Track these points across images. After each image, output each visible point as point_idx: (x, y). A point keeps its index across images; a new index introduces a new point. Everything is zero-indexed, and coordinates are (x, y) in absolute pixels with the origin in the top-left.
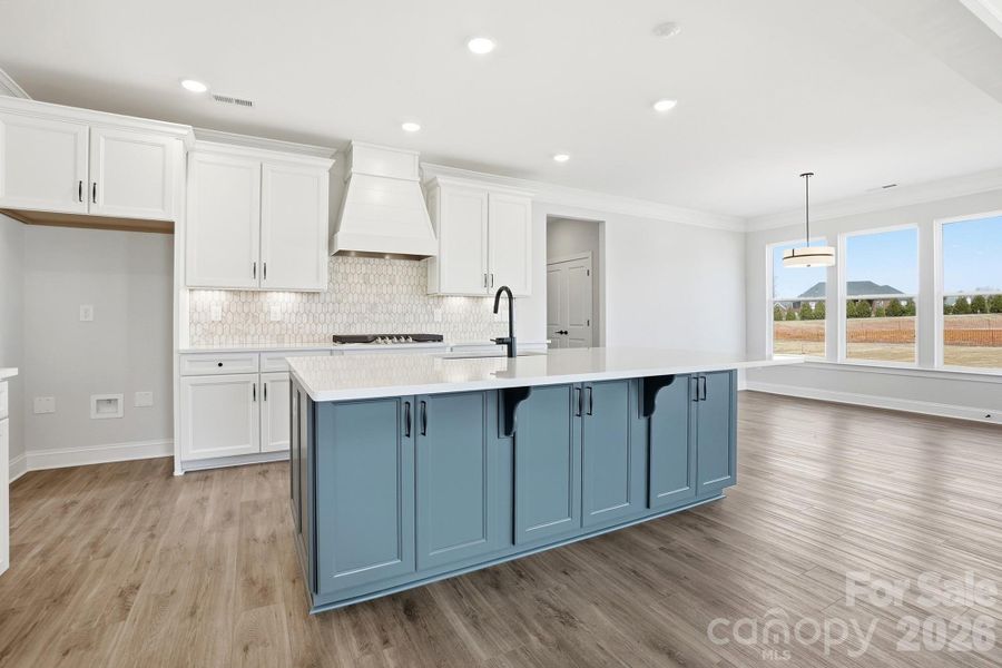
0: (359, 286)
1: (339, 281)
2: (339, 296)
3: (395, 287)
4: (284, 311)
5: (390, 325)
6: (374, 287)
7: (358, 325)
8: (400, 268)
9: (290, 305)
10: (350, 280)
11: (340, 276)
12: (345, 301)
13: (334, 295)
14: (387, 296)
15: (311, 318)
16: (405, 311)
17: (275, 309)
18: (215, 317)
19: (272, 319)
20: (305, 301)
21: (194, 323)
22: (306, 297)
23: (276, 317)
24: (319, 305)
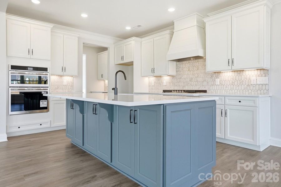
0: (186, 72)
2: (181, 76)
4: (167, 82)
8: (201, 62)
9: (168, 80)
10: (184, 70)
11: (181, 69)
12: (182, 78)
13: (179, 76)
14: (196, 75)
15: (173, 84)
16: (203, 80)
17: (165, 82)
18: (153, 84)
19: (164, 85)
20: (172, 78)
21: (149, 86)
22: (172, 77)
23: (165, 84)
24: (175, 80)
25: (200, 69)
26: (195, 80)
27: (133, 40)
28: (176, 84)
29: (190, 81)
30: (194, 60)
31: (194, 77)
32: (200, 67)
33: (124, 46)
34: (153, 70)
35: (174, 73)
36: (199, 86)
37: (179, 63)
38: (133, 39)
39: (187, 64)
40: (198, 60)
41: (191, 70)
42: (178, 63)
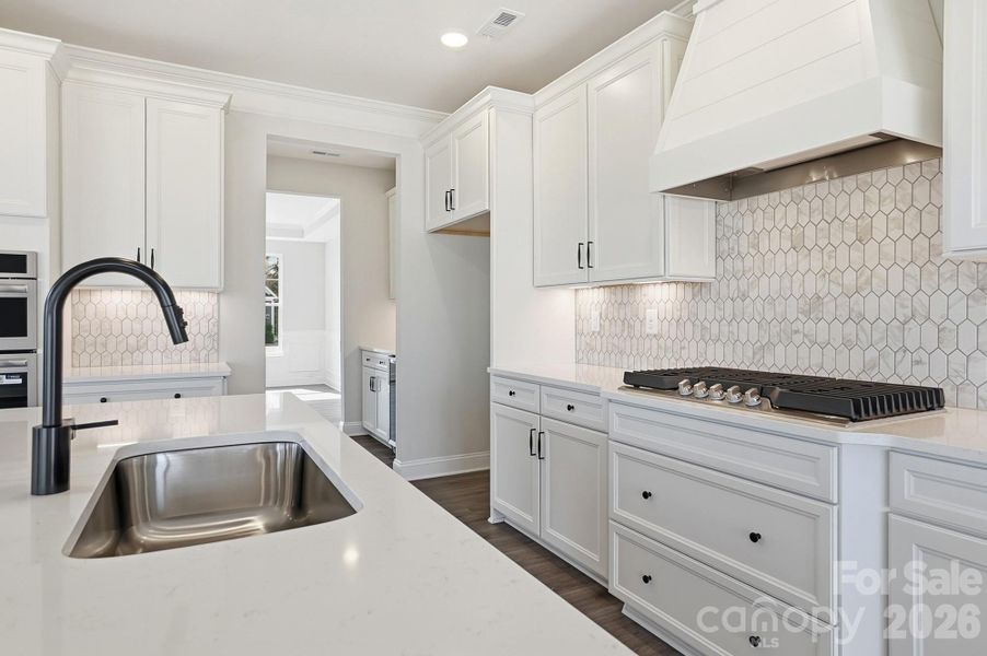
0: (780, 257)
1: (744, 250)
2: (743, 283)
3: (872, 247)
4: (662, 316)
5: (856, 353)
6: (815, 254)
7: (780, 349)
8: (888, 191)
9: (669, 306)
10: (764, 248)
11: (744, 240)
12: (753, 294)
13: (733, 283)
14: (849, 278)
15: (698, 330)
16: (902, 314)
17: (651, 313)
18: (595, 325)
19: (648, 331)
20: (689, 298)
21: (579, 333)
22: (689, 289)
23: (652, 327)
24: (710, 305)
25: (878, 235)
26: (843, 313)
27: (490, 104)
28: (715, 330)
29: (807, 314)
30: (831, 178)
31: (836, 290)
32: (880, 222)
33: (457, 141)
34: (584, 255)
35: (701, 267)
36: (872, 354)
37: (731, 204)
38: (488, 97)
39: (780, 210)
40: (861, 176)
41: (809, 244)
42: (727, 207)
